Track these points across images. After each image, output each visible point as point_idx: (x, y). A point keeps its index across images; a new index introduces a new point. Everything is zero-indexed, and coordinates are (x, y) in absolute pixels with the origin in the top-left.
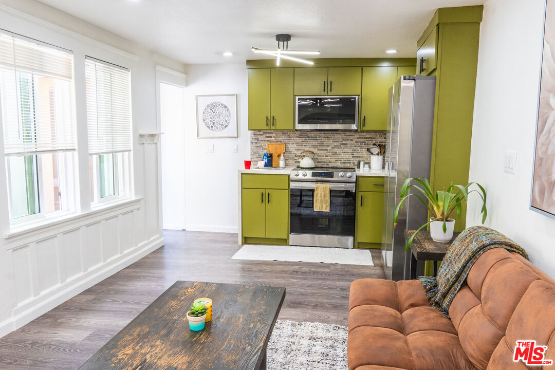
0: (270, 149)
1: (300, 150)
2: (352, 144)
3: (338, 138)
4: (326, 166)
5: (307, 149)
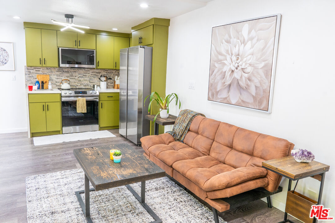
0: (39, 78)
1: (59, 79)
2: (89, 76)
3: (81, 72)
4: (75, 88)
5: (63, 78)
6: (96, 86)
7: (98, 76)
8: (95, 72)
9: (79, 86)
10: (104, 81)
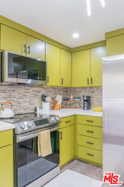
2: (29, 95)
3: (21, 91)
6: (38, 109)
7: (38, 95)
8: (35, 91)
9: (19, 110)
10: (49, 102)
